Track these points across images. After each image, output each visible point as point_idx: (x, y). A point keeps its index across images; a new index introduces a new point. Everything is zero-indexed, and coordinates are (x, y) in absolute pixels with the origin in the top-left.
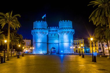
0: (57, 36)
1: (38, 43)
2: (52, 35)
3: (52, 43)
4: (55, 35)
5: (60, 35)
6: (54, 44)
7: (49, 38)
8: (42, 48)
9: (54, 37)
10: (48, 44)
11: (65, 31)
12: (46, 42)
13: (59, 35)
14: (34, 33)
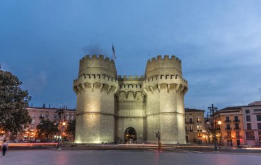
0: (142, 99)
1: (89, 113)
2: (127, 97)
3: (127, 117)
4: (135, 96)
5: (149, 94)
6: (133, 119)
7: (120, 104)
8: (102, 128)
9: (132, 102)
10: (117, 118)
11: (164, 84)
12: (113, 113)
13: (145, 97)
14: (80, 85)
